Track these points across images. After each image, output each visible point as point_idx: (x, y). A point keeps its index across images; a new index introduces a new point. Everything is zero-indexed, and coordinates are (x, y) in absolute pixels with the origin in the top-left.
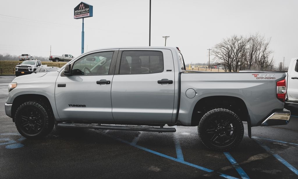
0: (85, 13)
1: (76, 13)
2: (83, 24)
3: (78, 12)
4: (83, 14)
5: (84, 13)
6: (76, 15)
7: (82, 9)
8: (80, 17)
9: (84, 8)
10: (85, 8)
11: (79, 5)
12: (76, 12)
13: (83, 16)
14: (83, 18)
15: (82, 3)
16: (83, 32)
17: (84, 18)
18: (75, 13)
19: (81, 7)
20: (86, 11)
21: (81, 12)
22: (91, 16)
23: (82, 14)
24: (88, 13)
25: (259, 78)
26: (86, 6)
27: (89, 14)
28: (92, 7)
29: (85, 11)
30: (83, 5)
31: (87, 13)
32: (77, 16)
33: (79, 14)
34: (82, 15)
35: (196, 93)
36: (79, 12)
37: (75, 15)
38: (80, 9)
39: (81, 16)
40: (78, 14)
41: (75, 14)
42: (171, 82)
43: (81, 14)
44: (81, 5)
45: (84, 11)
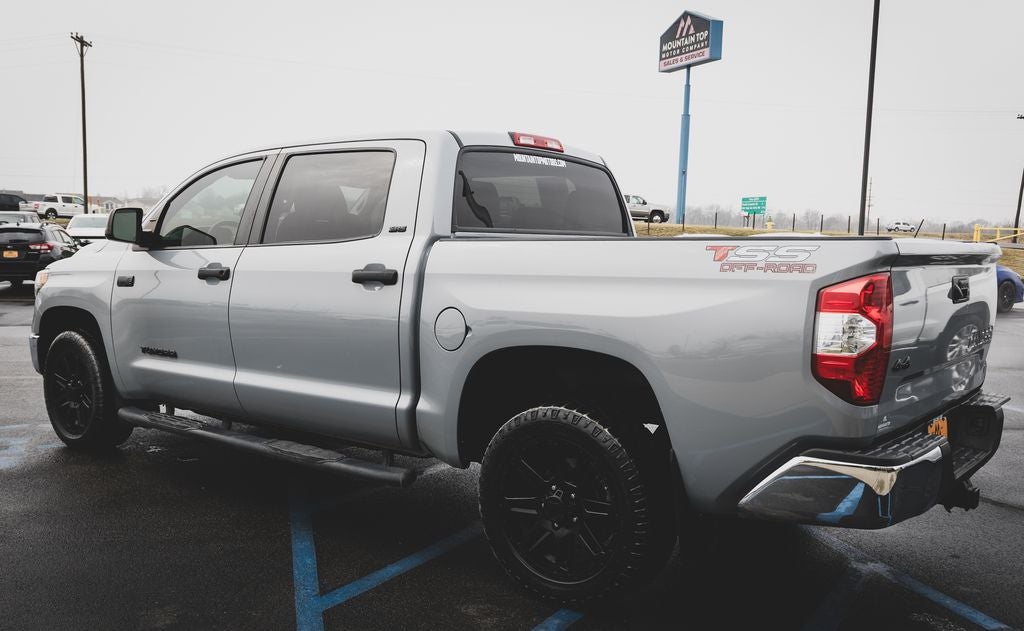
0: (697, 49)
1: (665, 52)
2: (688, 86)
3: (672, 49)
4: (689, 52)
5: (691, 48)
6: (666, 58)
7: (687, 35)
8: (680, 64)
9: (692, 31)
10: (697, 30)
11: (678, 23)
12: (665, 48)
13: (688, 62)
14: (688, 67)
15: (685, 15)
16: (686, 117)
17: (692, 68)
18: (661, 53)
19: (683, 29)
20: (700, 42)
21: (680, 48)
22: (716, 56)
23: (686, 53)
24: (704, 47)
25: (732, 267)
26: (700, 23)
27: (707, 53)
28: (719, 24)
29: (696, 43)
30: (689, 21)
31: (701, 48)
32: (669, 63)
33: (677, 55)
34: (684, 56)
35: (468, 329)
36: (676, 49)
37: (661, 59)
38: (681, 37)
39: (681, 61)
40: (673, 56)
41: (664, 56)
42: (390, 279)
43: (681, 54)
44: (682, 24)
45: (693, 44)
